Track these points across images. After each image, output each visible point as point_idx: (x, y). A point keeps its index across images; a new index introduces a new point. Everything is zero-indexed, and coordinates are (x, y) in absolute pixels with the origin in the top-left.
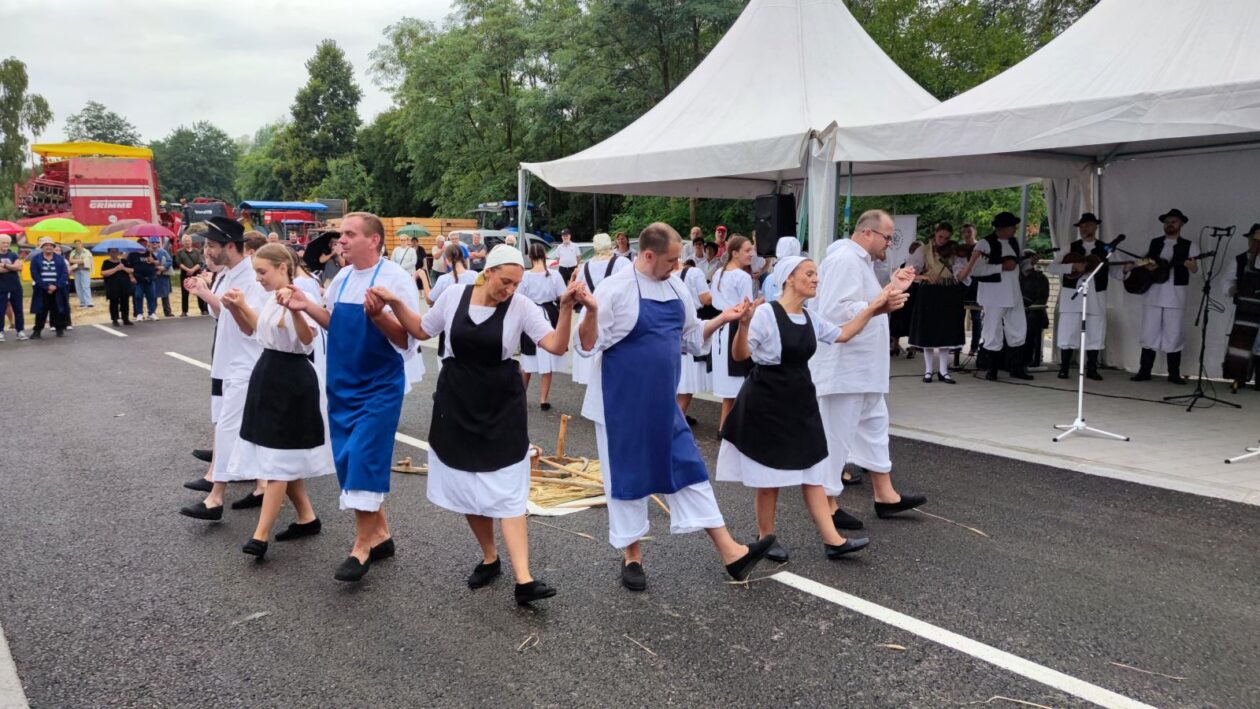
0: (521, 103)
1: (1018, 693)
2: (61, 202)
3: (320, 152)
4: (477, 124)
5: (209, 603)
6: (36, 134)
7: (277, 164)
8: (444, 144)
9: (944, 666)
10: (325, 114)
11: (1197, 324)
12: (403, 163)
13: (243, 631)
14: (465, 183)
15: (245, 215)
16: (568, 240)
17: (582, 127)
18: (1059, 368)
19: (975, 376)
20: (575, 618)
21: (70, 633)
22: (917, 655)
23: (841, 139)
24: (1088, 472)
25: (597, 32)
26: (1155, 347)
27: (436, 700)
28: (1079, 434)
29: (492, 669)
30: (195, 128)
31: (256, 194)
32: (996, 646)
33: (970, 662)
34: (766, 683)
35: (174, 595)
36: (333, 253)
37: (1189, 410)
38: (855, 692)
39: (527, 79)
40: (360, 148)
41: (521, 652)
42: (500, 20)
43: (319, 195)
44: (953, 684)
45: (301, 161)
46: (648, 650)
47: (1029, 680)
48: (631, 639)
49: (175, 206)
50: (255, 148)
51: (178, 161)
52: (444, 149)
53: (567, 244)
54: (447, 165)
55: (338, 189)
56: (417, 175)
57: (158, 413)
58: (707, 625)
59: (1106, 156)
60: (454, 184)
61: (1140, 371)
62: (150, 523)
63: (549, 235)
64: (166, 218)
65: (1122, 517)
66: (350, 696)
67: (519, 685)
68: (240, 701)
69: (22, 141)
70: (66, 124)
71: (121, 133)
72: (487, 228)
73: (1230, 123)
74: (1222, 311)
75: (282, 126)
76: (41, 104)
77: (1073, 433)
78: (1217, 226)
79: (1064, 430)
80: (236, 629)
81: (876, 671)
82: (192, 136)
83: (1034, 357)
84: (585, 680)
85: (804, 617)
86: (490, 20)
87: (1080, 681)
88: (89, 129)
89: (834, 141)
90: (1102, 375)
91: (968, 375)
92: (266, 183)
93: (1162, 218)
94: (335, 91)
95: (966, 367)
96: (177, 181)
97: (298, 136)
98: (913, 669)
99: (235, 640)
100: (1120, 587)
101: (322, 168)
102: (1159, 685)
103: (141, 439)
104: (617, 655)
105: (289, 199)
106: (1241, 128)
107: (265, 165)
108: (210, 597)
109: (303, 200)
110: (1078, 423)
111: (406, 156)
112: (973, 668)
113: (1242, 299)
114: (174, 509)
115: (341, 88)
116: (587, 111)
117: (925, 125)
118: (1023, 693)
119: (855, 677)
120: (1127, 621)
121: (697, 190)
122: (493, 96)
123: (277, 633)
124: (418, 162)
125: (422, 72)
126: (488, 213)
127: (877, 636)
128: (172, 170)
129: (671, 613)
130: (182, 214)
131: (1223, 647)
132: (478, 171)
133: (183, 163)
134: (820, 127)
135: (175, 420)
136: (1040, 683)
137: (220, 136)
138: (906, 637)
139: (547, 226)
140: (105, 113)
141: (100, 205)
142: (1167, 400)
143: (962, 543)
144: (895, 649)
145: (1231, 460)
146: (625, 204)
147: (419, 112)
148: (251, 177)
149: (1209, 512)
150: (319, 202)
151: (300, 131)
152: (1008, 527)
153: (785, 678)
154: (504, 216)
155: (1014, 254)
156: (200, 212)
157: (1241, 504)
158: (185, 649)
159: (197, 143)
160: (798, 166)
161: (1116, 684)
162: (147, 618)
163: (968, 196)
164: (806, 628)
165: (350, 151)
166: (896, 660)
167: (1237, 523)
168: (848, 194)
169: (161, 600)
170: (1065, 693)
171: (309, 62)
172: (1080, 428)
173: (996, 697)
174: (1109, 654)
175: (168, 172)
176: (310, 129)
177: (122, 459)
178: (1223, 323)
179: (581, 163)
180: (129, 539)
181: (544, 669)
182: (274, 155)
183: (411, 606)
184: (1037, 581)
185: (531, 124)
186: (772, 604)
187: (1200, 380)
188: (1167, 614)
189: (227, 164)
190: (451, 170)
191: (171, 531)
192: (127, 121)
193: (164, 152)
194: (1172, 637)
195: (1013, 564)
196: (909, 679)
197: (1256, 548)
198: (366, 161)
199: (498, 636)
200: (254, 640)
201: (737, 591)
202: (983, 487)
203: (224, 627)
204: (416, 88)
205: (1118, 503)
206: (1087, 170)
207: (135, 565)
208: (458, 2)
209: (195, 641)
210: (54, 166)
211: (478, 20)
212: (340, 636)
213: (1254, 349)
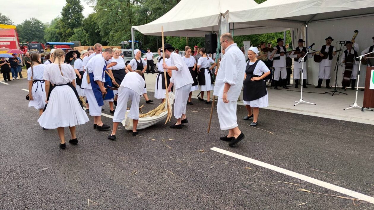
0: (133, 10)
1: (285, 180)
3: (71, 27)
4: (120, 17)
5: (29, 166)
7: (58, 31)
8: (110, 23)
9: (263, 173)
10: (72, 15)
11: (335, 70)
12: (98, 30)
13: (40, 174)
14: (117, 35)
15: (48, 47)
16: (150, 52)
17: (152, 17)
18: (295, 85)
19: (271, 88)
20: (149, 165)
22: (254, 170)
23: (230, 15)
24: (304, 114)
26: (323, 78)
27: (103, 193)
28: (301, 103)
29: (122, 182)
30: (31, 20)
31: (52, 40)
32: (278, 166)
33: (271, 172)
34: (208, 181)
35: (18, 164)
36: (74, 57)
37: (332, 96)
38: (236, 183)
39: (135, 3)
40: (84, 25)
41: (131, 176)
43: (71, 40)
44: (266, 179)
45: (65, 29)
46: (172, 173)
47: (288, 176)
48: (167, 170)
49: (25, 44)
50: (51, 26)
51: (26, 30)
52: (110, 24)
53: (149, 53)
54: (111, 30)
55: (77, 38)
56: (102, 33)
57: (17, 107)
58: (190, 164)
59: (309, 21)
60: (114, 36)
61: (318, 85)
62: (12, 141)
63: (144, 51)
64: (22, 48)
65: (314, 127)
66: (74, 193)
67: (130, 186)
68: (37, 197)
71: (7, 22)
72: (124, 49)
73: (346, 7)
74: (342, 66)
75: (58, 19)
77: (299, 103)
78: (341, 41)
79: (297, 102)
80: (38, 174)
81: (242, 176)
82: (30, 22)
83: (288, 82)
84: (152, 184)
85: (220, 160)
87: (304, 176)
89: (228, 16)
90: (307, 87)
91: (269, 88)
92: (54, 37)
93: (326, 39)
94: (75, 7)
95: (268, 86)
96: (26, 37)
97: (64, 22)
98: (253, 175)
99: (37, 177)
100: (314, 147)
101: (72, 32)
102: (327, 176)
103: (11, 115)
104: (162, 175)
105: (62, 41)
106: (350, 8)
107: (54, 31)
108: (30, 164)
109: (67, 42)
110: (301, 100)
111: (99, 27)
112: (272, 173)
113: (347, 62)
114: (20, 137)
115: (77, 6)
116: (154, 12)
117: (256, 10)
118: (287, 180)
119: (236, 178)
120: (317, 157)
121: (188, 35)
122: (124, 8)
123: (51, 174)
124: (102, 29)
125: (102, 0)
126: (124, 44)
127: (242, 165)
128: (24, 33)
129: (179, 161)
130: (27, 47)
131: (346, 163)
132: (121, 31)
133: (28, 31)
134: (224, 12)
135: (23, 109)
136: (292, 177)
137: (39, 22)
138: (251, 165)
139: (143, 48)
142: (326, 93)
143: (268, 136)
144: (248, 169)
145: (346, 109)
147: (101, 13)
148: (49, 35)
149: (340, 124)
150: (72, 42)
151: (64, 20)
152: (281, 131)
153: (214, 179)
154: (130, 45)
155: (284, 51)
156: (34, 46)
157: (349, 122)
158: (20, 180)
159: (32, 25)
160: (217, 24)
161: (315, 176)
162: (8, 171)
163: (268, 36)
164: (221, 164)
165: (81, 26)
166: (248, 172)
167: (348, 127)
169: (13, 165)
170: (299, 179)
172: (302, 102)
173: (279, 182)
174: (312, 167)
175: (23, 34)
176: (68, 19)
177: (4, 122)
178: (342, 70)
179: (150, 25)
180: (5, 147)
181: (138, 181)
182: (57, 28)
183: (96, 164)
184: (290, 146)
185: (137, 16)
186: (210, 157)
187: (335, 87)
188: (329, 154)
189: (42, 31)
190: (113, 31)
191: (18, 144)
192: (9, 18)
193: (21, 28)
194: (331, 161)
195: (283, 142)
196: (252, 178)
197: (354, 134)
198: (86, 29)
199: (124, 171)
200: (43, 177)
201: (200, 154)
202: (274, 120)
203: (34, 173)
204: (100, 5)
205: (313, 123)
206: (303, 26)
207: (5, 155)
209: (24, 178)
212: (72, 174)
213: (351, 77)
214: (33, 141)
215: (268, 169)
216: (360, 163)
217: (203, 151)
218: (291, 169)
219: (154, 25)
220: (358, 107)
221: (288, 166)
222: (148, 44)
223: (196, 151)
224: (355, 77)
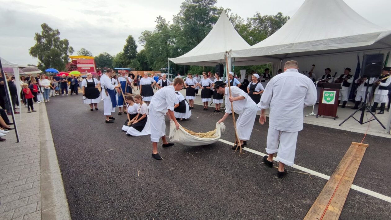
0: (169, 48)
2: (75, 68)
3: (129, 58)
4: (161, 53)
5: (101, 148)
6: (71, 54)
7: (121, 61)
8: (154, 56)
9: (252, 157)
10: (130, 50)
12: (146, 60)
14: (158, 64)
21: (70, 154)
22: (246, 155)
23: (232, 53)
25: (184, 33)
27: (147, 167)
30: (104, 53)
35: (93, 146)
38: (234, 163)
39: (171, 43)
40: (137, 57)
42: (165, 31)
43: (129, 67)
44: (254, 160)
46: (192, 155)
48: (189, 153)
49: (100, 69)
50: (116, 58)
51: (101, 60)
54: (155, 60)
55: (133, 65)
56: (149, 63)
59: (283, 58)
62: (90, 131)
66: (129, 166)
68: (105, 168)
69: (68, 56)
70: (77, 52)
71: (89, 55)
73: (308, 49)
75: (121, 53)
76: (72, 48)
80: (106, 153)
81: (238, 158)
82: (103, 55)
84: (179, 162)
85: (224, 148)
86: (163, 31)
88: (82, 54)
89: (231, 53)
92: (118, 64)
96: (101, 64)
97: (125, 55)
98: (246, 157)
99: (106, 155)
101: (130, 61)
104: (186, 156)
107: (118, 61)
108: (101, 146)
109: (126, 68)
112: (258, 157)
115: (133, 45)
117: (249, 50)
119: (234, 160)
122: (164, 46)
123: (115, 153)
124: (149, 60)
125: (149, 42)
126: (163, 70)
131: (306, 151)
132: (161, 62)
134: (228, 51)
137: (109, 55)
140: (85, 50)
141: (84, 68)
144: (242, 154)
145: (306, 116)
146: (190, 68)
147: (149, 50)
148: (115, 63)
152: (264, 129)
154: (166, 71)
155: (268, 77)
158: (95, 157)
159: (104, 57)
160: (224, 58)
162: (87, 151)
164: (225, 150)
165: (135, 58)
168: (234, 66)
169: (91, 147)
171: (126, 40)
175: (99, 62)
176: (127, 54)
180: (85, 135)
182: (120, 59)
185: (171, 52)
189: (111, 61)
190: (156, 62)
191: (94, 133)
192: (90, 52)
193: (98, 58)
196: (245, 159)
197: (311, 132)
198: (139, 60)
200: (110, 155)
203: (103, 152)
204: (148, 45)
207: (86, 140)
208: (156, 27)
209: (97, 155)
210: (74, 61)
211: (160, 31)
212: (128, 154)
216: (315, 151)
219: (182, 58)
220: (315, 114)
222: (178, 70)
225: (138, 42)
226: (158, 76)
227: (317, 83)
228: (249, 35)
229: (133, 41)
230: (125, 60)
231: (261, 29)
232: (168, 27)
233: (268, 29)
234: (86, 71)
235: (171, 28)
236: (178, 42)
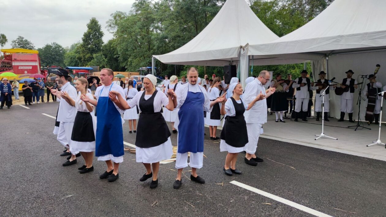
0: (153, 37)
2: (10, 67)
3: (91, 52)
4: (139, 43)
5: (55, 192)
6: (2, 46)
7: (77, 55)
8: (129, 49)
9: (283, 210)
10: (92, 40)
11: (357, 104)
12: (117, 55)
13: (65, 201)
14: (135, 61)
17: (171, 44)
18: (316, 118)
19: (291, 120)
20: (169, 196)
21: (11, 202)
22: (274, 206)
23: (250, 49)
24: (325, 149)
25: (176, 16)
26: (345, 111)
28: (322, 138)
29: (144, 212)
30: (52, 44)
31: (71, 64)
32: (299, 203)
33: (291, 208)
35: (44, 190)
36: (94, 83)
37: (355, 130)
39: (155, 30)
40: (103, 50)
41: (153, 207)
42: (146, 12)
43: (90, 65)
45: (85, 54)
46: (192, 205)
47: (309, 214)
48: (187, 202)
49: (45, 68)
50: (70, 51)
51: (47, 54)
52: (129, 51)
53: (167, 80)
54: (130, 56)
55: (96, 63)
56: (120, 59)
57: (39, 133)
58: (210, 197)
59: (329, 54)
60: (132, 62)
61: (341, 118)
62: (36, 167)
63: (161, 77)
64: (43, 72)
65: (336, 163)
70: (12, 43)
71: (29, 46)
72: (142, 75)
73: (366, 44)
74: (365, 100)
75: (79, 44)
76: (4, 37)
77: (321, 137)
78: (363, 75)
79: (318, 136)
80: (63, 200)
81: (262, 212)
82: (51, 47)
84: (172, 215)
85: (240, 195)
86: (143, 12)
87: (325, 214)
88: (19, 45)
89: (248, 49)
90: (329, 120)
91: (289, 120)
92: (74, 61)
93: (346, 73)
94: (95, 33)
95: (288, 117)
96: (46, 60)
97: (84, 47)
98: (274, 211)
99: (63, 204)
100: (336, 185)
101: (92, 57)
102: (349, 215)
103: (34, 140)
104: (182, 207)
105: (81, 66)
106: (370, 45)
107: (74, 56)
108: (55, 190)
109: (85, 66)
110: (322, 134)
111: (118, 53)
112: (292, 210)
113: (370, 97)
114: (44, 162)
115: (97, 32)
116: (173, 39)
117: (275, 44)
119: (256, 214)
120: (338, 195)
121: (207, 64)
122: (144, 35)
123: (76, 201)
124: (121, 55)
125: (122, 28)
126: (142, 70)
127: (262, 201)
128: (45, 57)
129: (199, 194)
130: (48, 71)
131: (368, 203)
132: (140, 57)
133: (48, 55)
134: (243, 45)
135: (45, 135)
137: (60, 47)
138: (271, 201)
139: (160, 74)
140: (24, 39)
141: (22, 68)
142: (349, 127)
143: (288, 171)
144: (268, 205)
145: (369, 145)
146: (184, 68)
147: (121, 40)
148: (69, 60)
149: (362, 161)
150: (90, 67)
151: (85, 45)
152: (302, 166)
153: (234, 214)
154: (147, 71)
156: (53, 70)
157: (372, 159)
158: (47, 207)
159: (52, 49)
160: (237, 56)
161: (336, 215)
162: (35, 197)
163: (288, 66)
164: (241, 198)
165: (100, 51)
166: (268, 208)
167: (371, 165)
168: (252, 65)
169: (40, 191)
171: (87, 24)
172: (323, 136)
174: (333, 206)
175: (43, 58)
176: (88, 45)
177: (28, 147)
178: (365, 104)
179: (171, 55)
180: (30, 172)
181: (160, 212)
182: (76, 52)
183: (118, 193)
184: (311, 183)
185: (156, 43)
186: (230, 191)
187: (358, 121)
188: (350, 193)
189: (62, 55)
190: (131, 57)
191: (43, 170)
192: (31, 42)
193: (42, 52)
194: (352, 200)
195: (304, 178)
196: (272, 214)
197: (377, 172)
198: (105, 54)
199: (145, 202)
200: (69, 204)
201: (219, 187)
202: (294, 154)
203: (59, 200)
204: (121, 32)
205: (335, 159)
206: (324, 58)
207: (31, 180)
208: (133, 6)
209: (50, 204)
210: (8, 56)
211: (139, 12)
212: (96, 202)
213: (374, 112)
214: (57, 167)
215: (288, 205)
216: (382, 203)
217: (222, 184)
218: (312, 207)
219: (173, 55)
220: (382, 143)
221: (308, 203)
222: (166, 70)
223: (215, 184)
224: (378, 112)
225: (106, 28)
226: (136, 80)
227: (382, 95)
228: (275, 18)
229: (98, 26)
230: (84, 54)
231: (294, 7)
232: (151, 6)
233: (305, 7)
234: (26, 72)
235: (155, 8)
236: (166, 29)
